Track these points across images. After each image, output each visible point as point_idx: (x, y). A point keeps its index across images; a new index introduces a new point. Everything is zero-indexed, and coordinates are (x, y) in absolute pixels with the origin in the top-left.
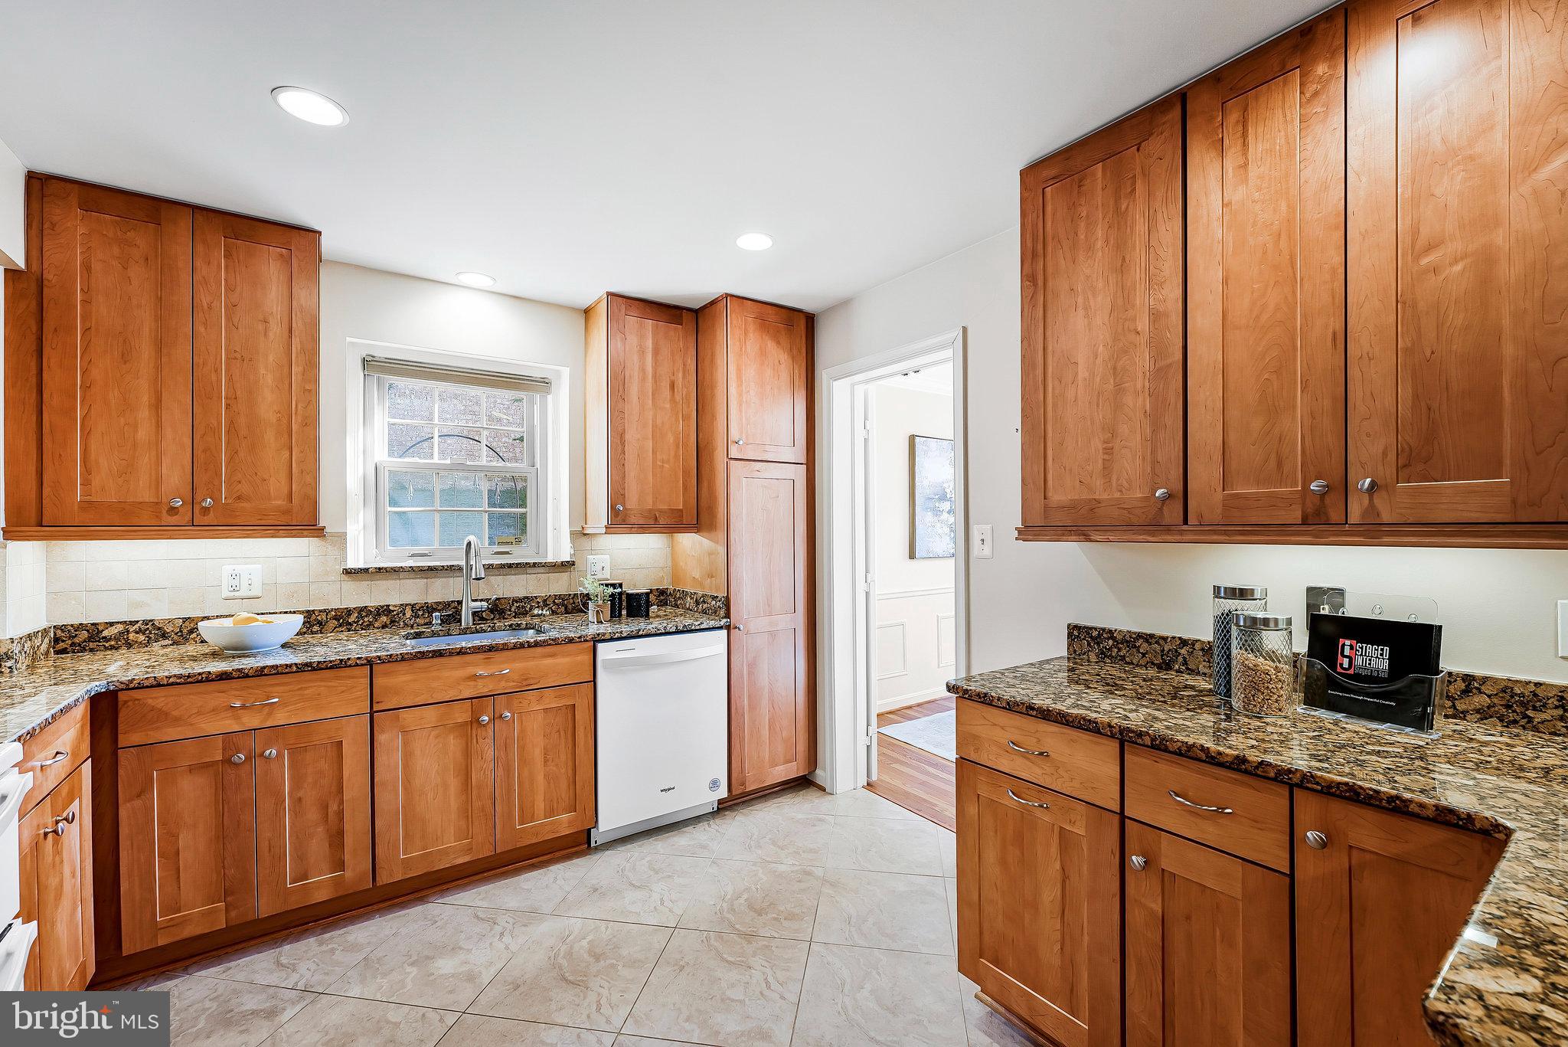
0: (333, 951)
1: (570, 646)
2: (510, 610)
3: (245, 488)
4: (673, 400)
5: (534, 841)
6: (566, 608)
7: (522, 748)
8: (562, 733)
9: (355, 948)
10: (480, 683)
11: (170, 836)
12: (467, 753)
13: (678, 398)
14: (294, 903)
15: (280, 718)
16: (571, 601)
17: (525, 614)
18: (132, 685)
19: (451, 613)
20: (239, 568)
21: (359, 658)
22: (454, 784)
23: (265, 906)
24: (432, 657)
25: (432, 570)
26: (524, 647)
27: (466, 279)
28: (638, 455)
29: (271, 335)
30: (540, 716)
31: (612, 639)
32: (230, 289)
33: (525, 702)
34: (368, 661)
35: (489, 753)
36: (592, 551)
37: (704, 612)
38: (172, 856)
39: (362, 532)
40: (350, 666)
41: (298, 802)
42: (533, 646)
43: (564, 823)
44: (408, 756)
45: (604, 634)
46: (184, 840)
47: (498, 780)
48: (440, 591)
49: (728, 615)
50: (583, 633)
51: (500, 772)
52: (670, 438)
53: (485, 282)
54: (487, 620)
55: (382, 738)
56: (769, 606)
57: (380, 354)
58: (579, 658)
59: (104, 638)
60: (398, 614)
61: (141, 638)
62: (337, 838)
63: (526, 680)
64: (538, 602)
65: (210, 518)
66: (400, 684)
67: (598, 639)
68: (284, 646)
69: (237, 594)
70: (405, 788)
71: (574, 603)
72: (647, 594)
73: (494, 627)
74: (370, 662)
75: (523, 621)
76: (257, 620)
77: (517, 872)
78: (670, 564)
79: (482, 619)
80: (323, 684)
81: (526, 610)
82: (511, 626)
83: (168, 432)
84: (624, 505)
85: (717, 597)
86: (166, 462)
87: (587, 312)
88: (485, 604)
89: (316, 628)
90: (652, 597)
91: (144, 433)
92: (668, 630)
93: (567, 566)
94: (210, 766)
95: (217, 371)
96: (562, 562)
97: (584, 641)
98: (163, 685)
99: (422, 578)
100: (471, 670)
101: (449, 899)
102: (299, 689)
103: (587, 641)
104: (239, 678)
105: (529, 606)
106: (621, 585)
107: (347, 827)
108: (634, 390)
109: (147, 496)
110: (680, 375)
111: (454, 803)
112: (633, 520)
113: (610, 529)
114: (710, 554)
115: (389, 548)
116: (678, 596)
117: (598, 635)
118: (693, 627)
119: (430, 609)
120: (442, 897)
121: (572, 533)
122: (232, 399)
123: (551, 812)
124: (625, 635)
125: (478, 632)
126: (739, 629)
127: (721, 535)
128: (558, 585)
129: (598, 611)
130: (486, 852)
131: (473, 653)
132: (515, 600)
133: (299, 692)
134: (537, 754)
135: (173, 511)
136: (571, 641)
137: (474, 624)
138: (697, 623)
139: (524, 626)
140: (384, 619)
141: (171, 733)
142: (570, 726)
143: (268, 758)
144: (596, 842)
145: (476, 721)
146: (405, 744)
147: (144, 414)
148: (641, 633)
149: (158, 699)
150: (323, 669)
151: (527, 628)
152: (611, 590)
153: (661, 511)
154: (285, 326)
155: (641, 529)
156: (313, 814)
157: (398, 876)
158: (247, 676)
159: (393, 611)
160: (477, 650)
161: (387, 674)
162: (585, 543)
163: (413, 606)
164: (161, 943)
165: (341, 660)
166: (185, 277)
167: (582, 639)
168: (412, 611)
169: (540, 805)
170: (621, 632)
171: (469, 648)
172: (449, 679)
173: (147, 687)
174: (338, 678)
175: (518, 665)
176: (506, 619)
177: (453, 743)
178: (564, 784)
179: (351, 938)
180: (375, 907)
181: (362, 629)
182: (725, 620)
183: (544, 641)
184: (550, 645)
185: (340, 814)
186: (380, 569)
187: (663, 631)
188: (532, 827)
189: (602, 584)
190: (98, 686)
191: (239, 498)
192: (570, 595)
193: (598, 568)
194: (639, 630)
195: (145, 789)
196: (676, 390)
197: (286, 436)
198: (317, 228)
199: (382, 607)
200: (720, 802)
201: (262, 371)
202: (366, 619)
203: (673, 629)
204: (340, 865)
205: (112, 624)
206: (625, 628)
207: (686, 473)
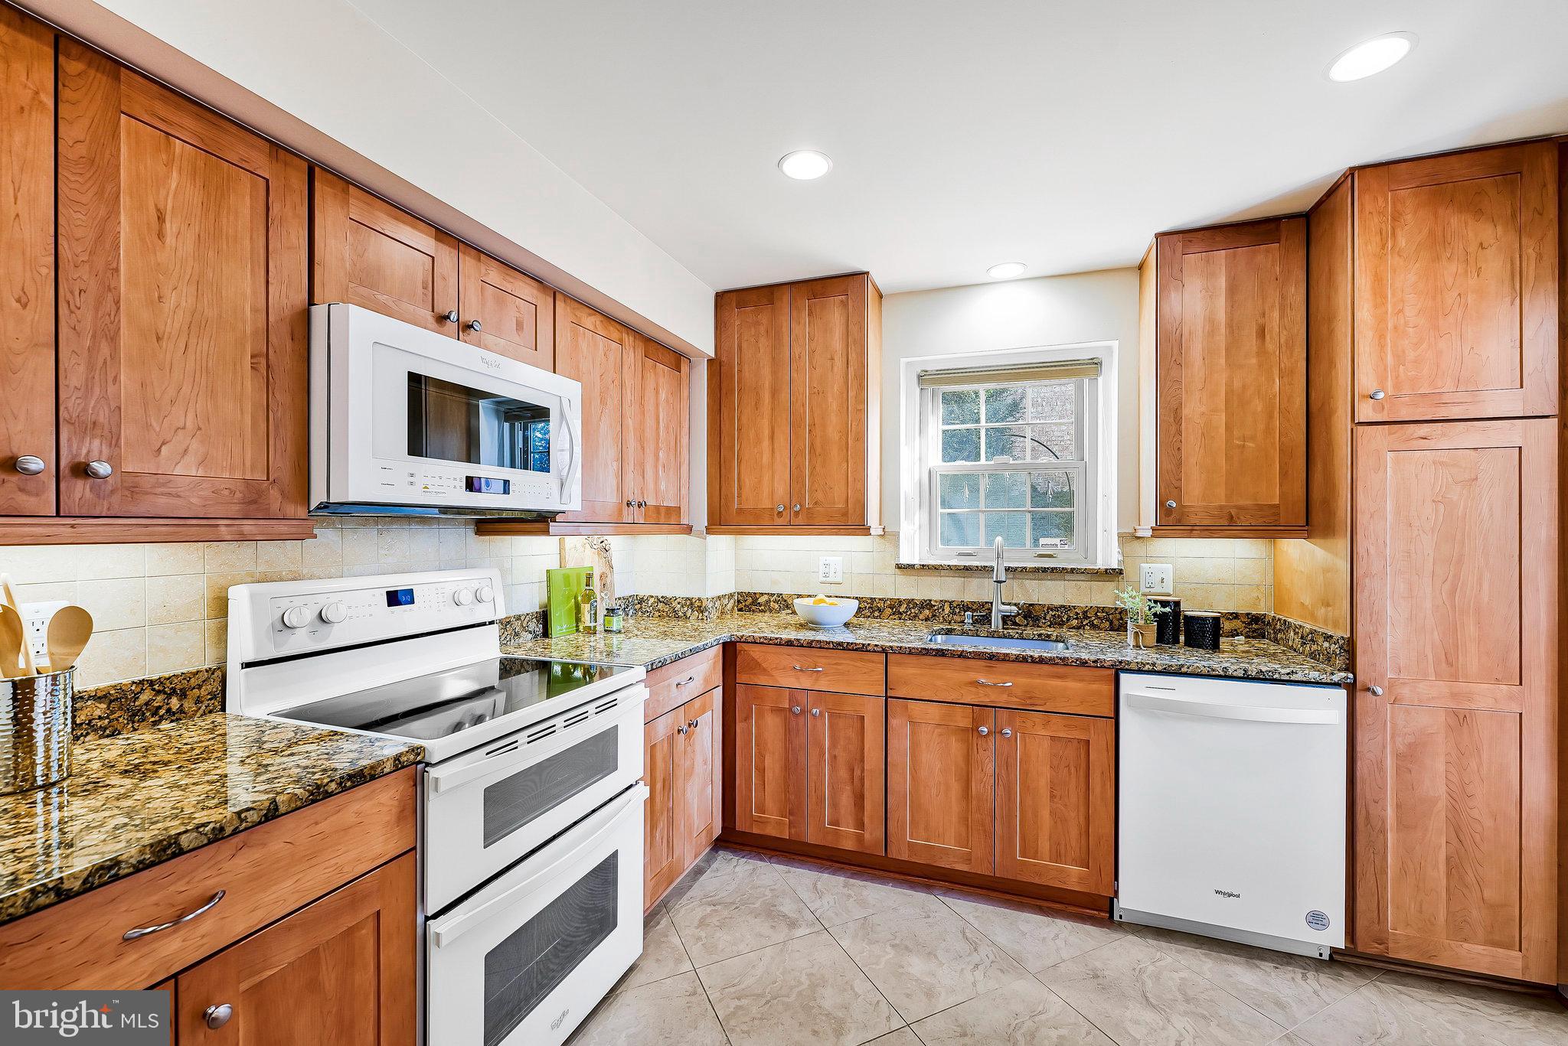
0: (849, 896)
1: (1083, 671)
2: (1045, 619)
3: (820, 496)
4: (1262, 352)
5: (1037, 881)
6: (1111, 623)
7: (1025, 773)
8: (1073, 770)
9: (862, 903)
10: (981, 690)
11: (761, 756)
12: (968, 759)
13: (1270, 346)
14: (829, 842)
15: (822, 685)
16: (1118, 616)
17: (1061, 624)
18: (742, 640)
19: (982, 614)
20: (831, 559)
21: (876, 645)
22: (956, 788)
23: (812, 837)
24: (935, 655)
25: (967, 570)
26: (1027, 662)
27: (997, 274)
28: (1203, 434)
29: (835, 369)
30: (1047, 743)
31: (1139, 671)
32: (811, 339)
33: (1029, 724)
34: (883, 650)
35: (990, 768)
36: (1148, 558)
37: (1313, 655)
38: (761, 771)
39: (918, 531)
40: (869, 651)
41: (834, 758)
42: (1037, 663)
43: (1073, 876)
44: (915, 745)
45: (1129, 663)
46: (768, 762)
47: (998, 799)
48: (976, 591)
49: (1351, 667)
50: (1102, 657)
51: (1000, 791)
52: (1258, 406)
53: (1014, 271)
54: (1020, 625)
55: (894, 722)
56: (1450, 664)
57: (931, 368)
58: (1095, 686)
59: (759, 603)
60: (938, 609)
61: (777, 606)
62: (859, 799)
63: (1030, 698)
64: (1077, 614)
65: (800, 520)
66: (911, 676)
67: (1119, 669)
68: (847, 625)
69: (828, 579)
70: (913, 778)
71: (1121, 619)
72: (1216, 620)
73: (1022, 633)
74: (884, 650)
75: (1054, 632)
76: (825, 602)
77: (1020, 906)
78: (1270, 580)
79: (1015, 624)
80: (852, 663)
81: (1062, 621)
82: (1040, 635)
83: (777, 455)
84: (1179, 500)
85: (1331, 637)
86: (777, 478)
87: (1141, 267)
88: (1014, 608)
89: (876, 614)
90: (1227, 626)
91: (766, 458)
92: (1230, 672)
93: (1112, 575)
94: (781, 710)
95: (803, 405)
96: (1106, 570)
97: (1101, 667)
98: (757, 643)
99: (960, 577)
100: (973, 676)
101: (948, 900)
102: (835, 664)
103: (1105, 667)
104: (798, 646)
105: (1066, 616)
106: (1177, 604)
107: (867, 794)
108: (1196, 351)
109: (766, 504)
110: (1276, 314)
111: (956, 807)
112: (1193, 520)
113: (1159, 531)
114: (1326, 570)
115: (940, 546)
116: (1278, 627)
117: (1121, 662)
118: (1276, 676)
119: (965, 607)
120: (944, 895)
121: (1120, 536)
122: (813, 425)
123: (1057, 857)
124: (1159, 668)
125: (1005, 637)
126: (1374, 693)
127: (1342, 544)
128: (1101, 596)
129: (1136, 633)
130: (983, 870)
131: (973, 658)
132: (1050, 608)
133: (835, 666)
134: (1043, 784)
135: (780, 514)
136: (1084, 663)
137: (1003, 628)
138: (1283, 671)
139: (1054, 638)
140: (927, 612)
141: (762, 680)
142: (1083, 765)
143: (814, 716)
144: (1121, 917)
145: (975, 729)
146: (913, 733)
147: (766, 443)
148: (1184, 670)
149: (755, 652)
150: (850, 650)
151: (1057, 641)
152: (1159, 609)
153: (1240, 508)
154: (845, 360)
155: (1206, 532)
156: (843, 773)
157: (905, 857)
158: (802, 646)
159: (934, 606)
160: (978, 656)
161: (899, 664)
162: (1138, 548)
163: (951, 603)
164: (755, 831)
165: (863, 645)
166: (786, 339)
167: (1098, 665)
168: (950, 607)
169: (1044, 845)
170: (1154, 664)
171: (970, 652)
172: (950, 680)
173: (749, 642)
174: (862, 660)
175: (1023, 681)
176: (1041, 627)
177: (955, 746)
178: (1074, 832)
179: (865, 893)
180: (892, 875)
181: (910, 619)
182: (1343, 674)
183: (1051, 659)
184: (1057, 664)
185: (862, 779)
186: (923, 565)
187: (1222, 673)
188: (1035, 865)
189: (1150, 600)
190: (725, 636)
191: (816, 503)
192: (1116, 609)
193: (1156, 579)
194: (1182, 666)
195: (748, 718)
196: (1268, 337)
197: (845, 451)
198: (865, 270)
199: (925, 601)
200: (1334, 951)
201: (830, 400)
202: (913, 611)
203: (1240, 673)
204: (860, 825)
205: (762, 594)
206: (1163, 660)
207: (1285, 452)
